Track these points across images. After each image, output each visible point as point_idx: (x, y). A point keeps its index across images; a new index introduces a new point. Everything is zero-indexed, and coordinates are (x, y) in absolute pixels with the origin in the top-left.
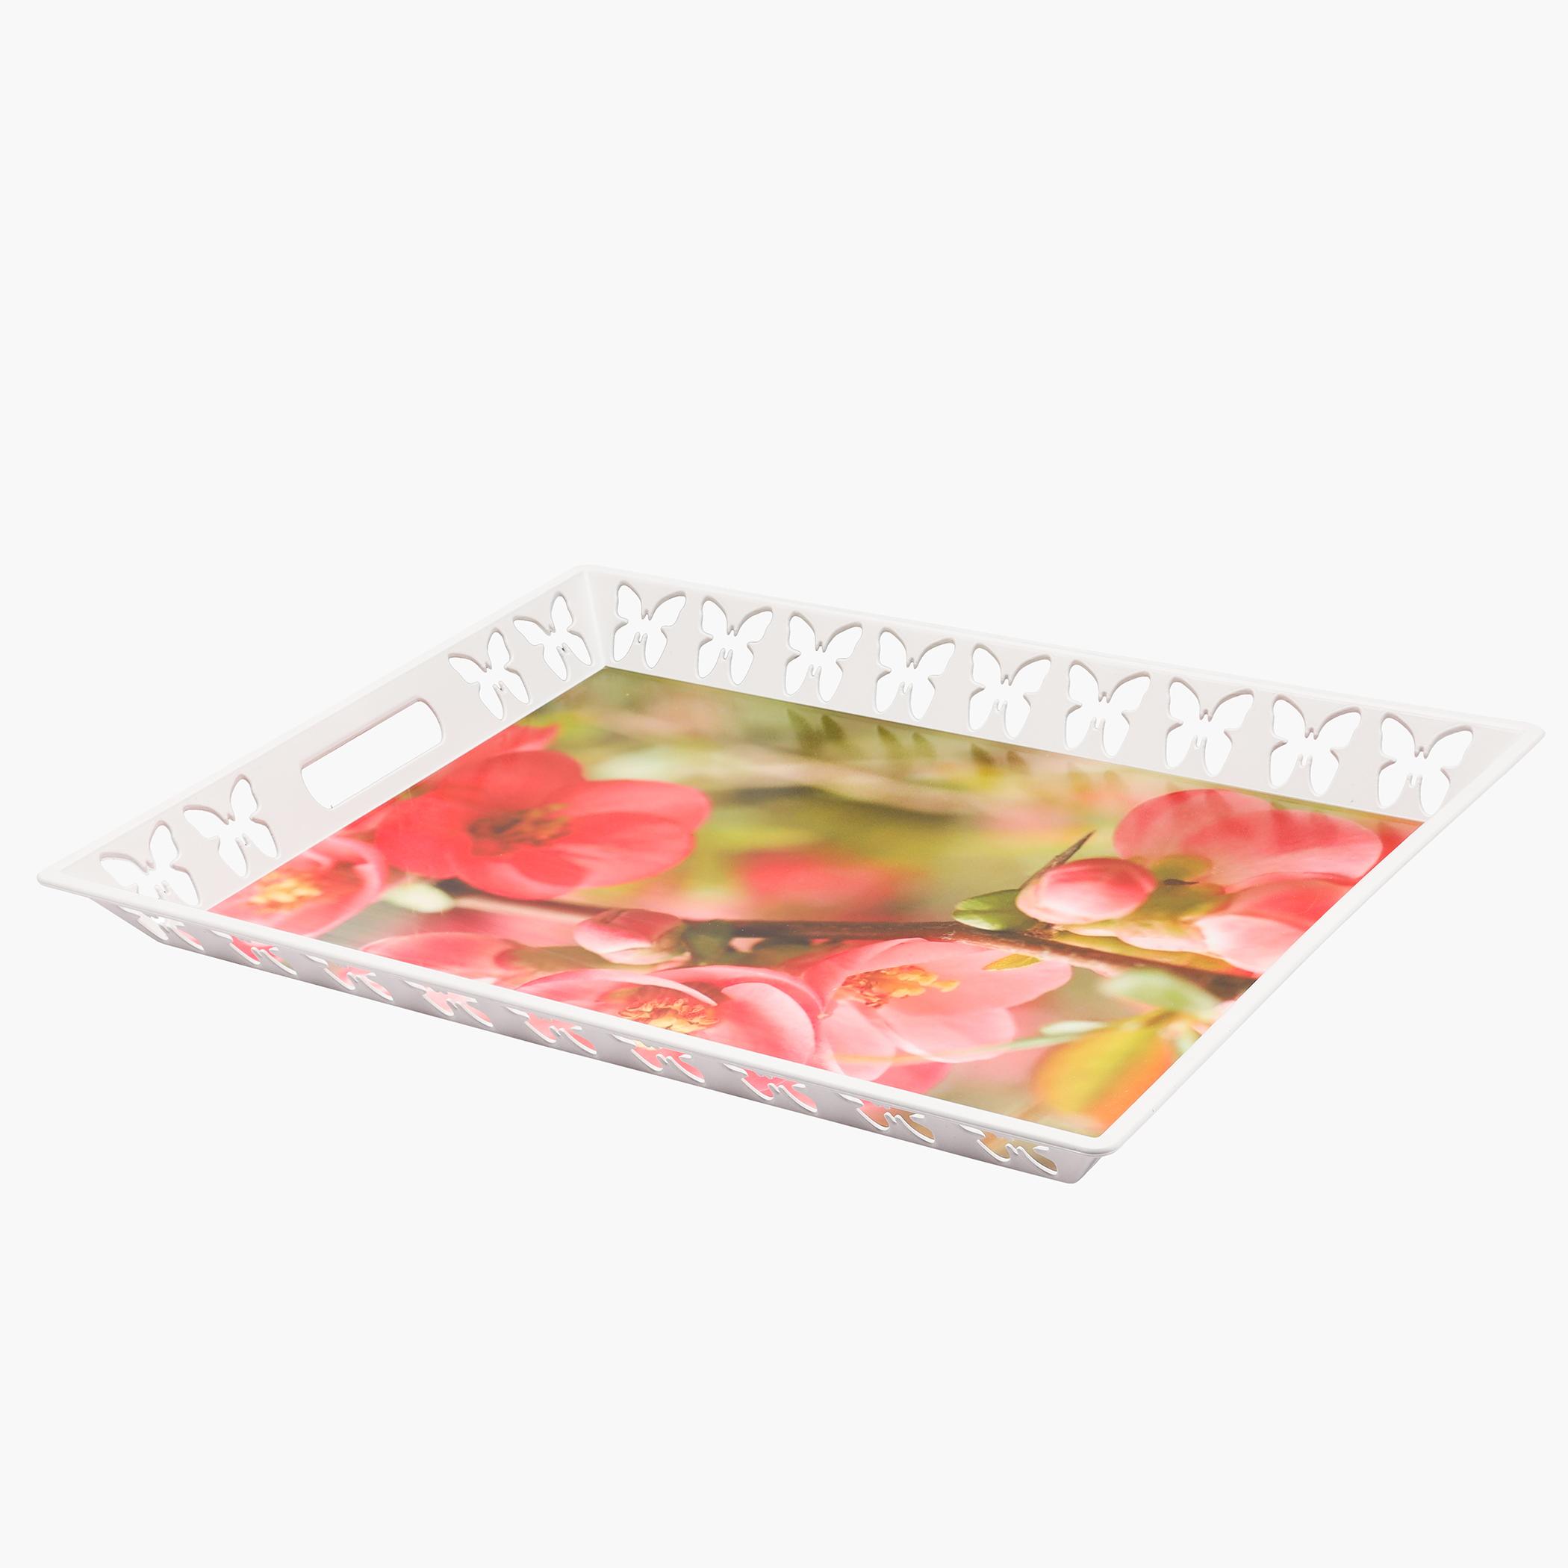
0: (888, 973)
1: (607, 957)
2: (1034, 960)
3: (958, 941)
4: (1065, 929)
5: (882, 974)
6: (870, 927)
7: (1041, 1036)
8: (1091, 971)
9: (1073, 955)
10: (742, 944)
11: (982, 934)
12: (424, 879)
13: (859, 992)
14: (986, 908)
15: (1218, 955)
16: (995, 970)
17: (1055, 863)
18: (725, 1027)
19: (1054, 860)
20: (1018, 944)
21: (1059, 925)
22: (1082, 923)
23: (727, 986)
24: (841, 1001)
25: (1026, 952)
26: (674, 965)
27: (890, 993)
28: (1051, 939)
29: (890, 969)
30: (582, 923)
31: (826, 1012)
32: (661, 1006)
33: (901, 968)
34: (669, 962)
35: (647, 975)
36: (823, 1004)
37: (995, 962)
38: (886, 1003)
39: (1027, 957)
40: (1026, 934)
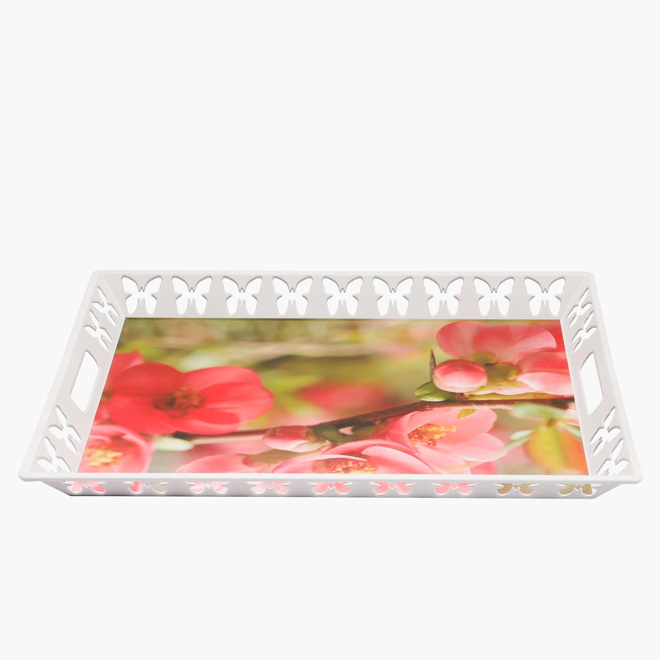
0: (421, 429)
1: (294, 451)
2: (474, 410)
3: (434, 409)
4: (470, 394)
5: (419, 430)
6: (390, 411)
7: (513, 441)
8: (501, 409)
9: (486, 404)
10: (347, 431)
11: (440, 404)
12: (164, 435)
13: (419, 440)
14: (428, 392)
15: (541, 391)
16: (463, 418)
17: (433, 367)
18: (381, 468)
19: (430, 366)
20: (459, 404)
21: (466, 393)
22: (473, 390)
23: (362, 451)
24: (417, 446)
25: (466, 407)
26: (328, 448)
27: (433, 437)
28: (469, 400)
29: (421, 427)
30: (264, 438)
31: (417, 452)
32: (344, 467)
33: (425, 426)
34: (324, 447)
35: (321, 454)
36: (411, 449)
37: (459, 414)
38: (436, 442)
39: (469, 409)
40: (457, 400)
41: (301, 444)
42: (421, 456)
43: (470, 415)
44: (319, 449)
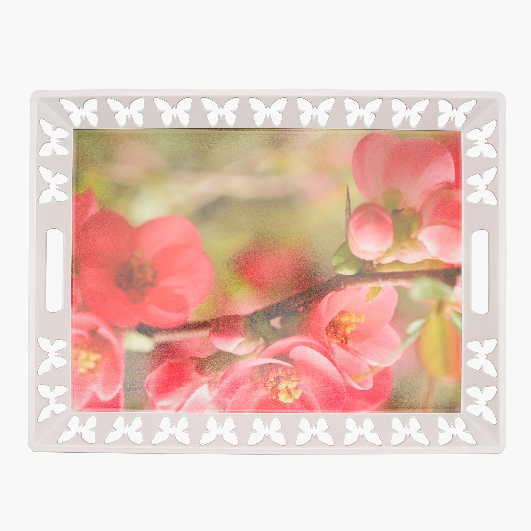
0: (337, 319)
1: (235, 353)
2: (380, 289)
3: (347, 288)
4: (378, 262)
5: (335, 321)
6: (311, 292)
7: (408, 336)
8: (402, 287)
10: (275, 322)
11: (352, 279)
13: (335, 336)
14: (343, 260)
15: (436, 257)
16: (370, 301)
17: (348, 216)
18: (304, 377)
19: (346, 215)
20: (368, 280)
21: (374, 260)
22: (380, 255)
23: (289, 353)
24: (333, 345)
25: (373, 284)
26: (262, 348)
27: (345, 332)
28: (377, 272)
29: (336, 317)
30: (210, 335)
31: (332, 354)
32: (275, 376)
33: (339, 314)
34: (258, 347)
35: (257, 358)
36: (328, 349)
37: (368, 295)
38: (348, 339)
39: (376, 287)
40: (367, 272)
41: (240, 344)
42: (336, 360)
43: (376, 297)
44: (255, 351)
